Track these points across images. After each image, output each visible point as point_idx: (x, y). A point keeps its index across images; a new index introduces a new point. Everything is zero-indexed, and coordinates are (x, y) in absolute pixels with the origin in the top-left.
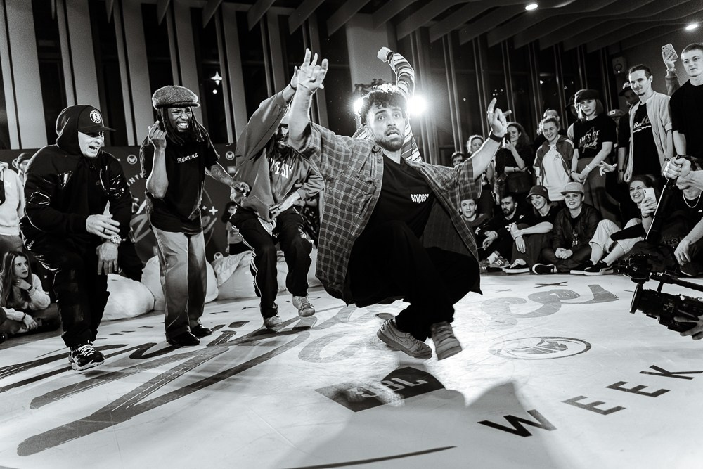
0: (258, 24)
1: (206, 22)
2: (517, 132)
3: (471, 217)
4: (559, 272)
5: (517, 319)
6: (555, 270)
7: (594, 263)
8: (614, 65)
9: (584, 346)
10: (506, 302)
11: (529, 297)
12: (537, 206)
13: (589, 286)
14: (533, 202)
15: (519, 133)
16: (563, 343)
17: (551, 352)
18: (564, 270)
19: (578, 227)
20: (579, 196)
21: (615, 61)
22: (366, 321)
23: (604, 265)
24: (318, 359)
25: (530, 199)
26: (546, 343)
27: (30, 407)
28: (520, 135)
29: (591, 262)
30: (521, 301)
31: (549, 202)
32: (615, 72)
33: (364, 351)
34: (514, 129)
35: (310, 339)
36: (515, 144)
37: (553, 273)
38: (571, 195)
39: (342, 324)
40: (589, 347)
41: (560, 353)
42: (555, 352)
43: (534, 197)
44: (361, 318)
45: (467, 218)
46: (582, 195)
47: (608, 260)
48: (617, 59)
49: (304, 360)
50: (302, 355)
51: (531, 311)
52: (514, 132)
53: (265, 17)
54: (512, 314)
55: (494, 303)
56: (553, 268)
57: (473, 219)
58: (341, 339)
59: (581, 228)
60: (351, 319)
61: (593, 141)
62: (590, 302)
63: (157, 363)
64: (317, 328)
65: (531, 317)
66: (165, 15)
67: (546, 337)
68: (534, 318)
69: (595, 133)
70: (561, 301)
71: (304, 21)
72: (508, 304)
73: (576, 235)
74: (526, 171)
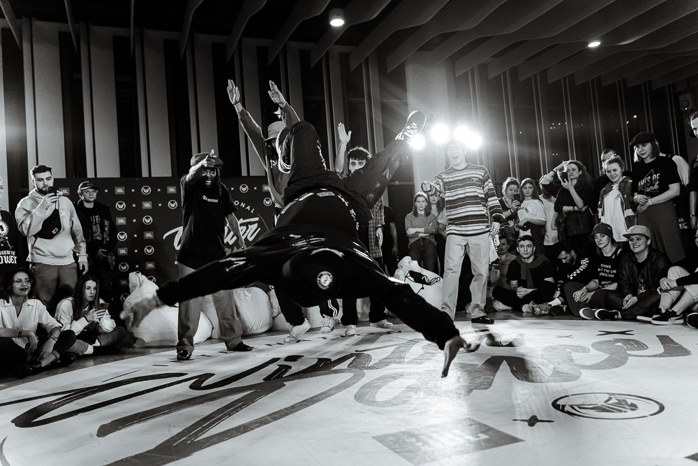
0: (321, 61)
1: (271, 60)
2: (577, 169)
3: (529, 258)
4: (624, 319)
5: (581, 370)
6: (620, 316)
7: (663, 311)
8: (681, 102)
9: (657, 408)
10: (568, 350)
11: (593, 345)
12: (600, 244)
13: (657, 336)
14: (596, 240)
15: (579, 171)
16: (634, 402)
17: (621, 411)
18: (631, 317)
19: (644, 272)
20: (643, 240)
21: (682, 98)
22: (421, 363)
23: (674, 314)
24: (373, 403)
25: (593, 237)
26: (613, 401)
27: (97, 435)
28: (580, 173)
29: (661, 310)
30: (584, 350)
31: (613, 241)
32: (682, 109)
33: (421, 397)
34: (574, 166)
35: (364, 381)
36: (575, 182)
37: (617, 320)
38: (634, 237)
39: (397, 365)
40: (662, 408)
41: (630, 414)
42: (625, 412)
43: (598, 235)
44: (415, 359)
45: (524, 258)
46: (647, 238)
47: (678, 309)
48: (683, 96)
49: (360, 402)
50: (358, 397)
51: (595, 363)
52: (574, 170)
53: (327, 54)
54: (575, 365)
55: (555, 351)
56: (617, 314)
57: (531, 260)
58: (397, 381)
59: (647, 273)
60: (406, 360)
61: (654, 185)
62: (660, 355)
63: (216, 395)
64: (371, 368)
65: (597, 369)
66: (234, 53)
67: (614, 394)
68: (600, 371)
69: (655, 176)
70: (628, 352)
71: (364, 58)
72: (571, 353)
73: (642, 281)
74: (587, 210)
